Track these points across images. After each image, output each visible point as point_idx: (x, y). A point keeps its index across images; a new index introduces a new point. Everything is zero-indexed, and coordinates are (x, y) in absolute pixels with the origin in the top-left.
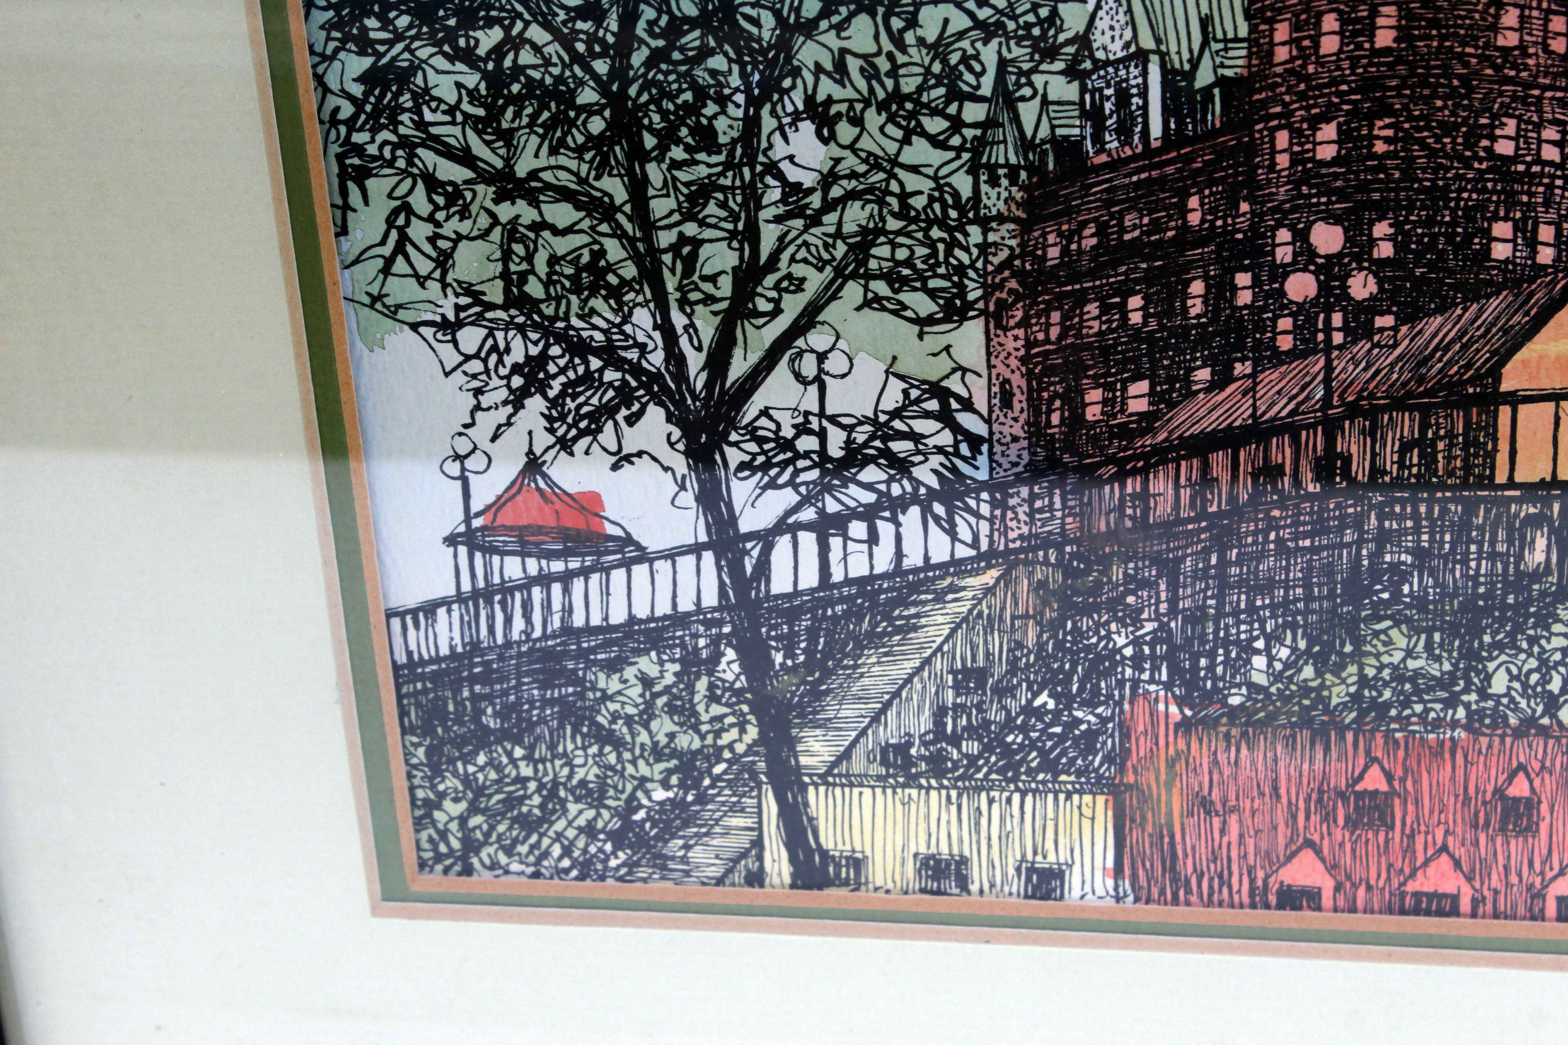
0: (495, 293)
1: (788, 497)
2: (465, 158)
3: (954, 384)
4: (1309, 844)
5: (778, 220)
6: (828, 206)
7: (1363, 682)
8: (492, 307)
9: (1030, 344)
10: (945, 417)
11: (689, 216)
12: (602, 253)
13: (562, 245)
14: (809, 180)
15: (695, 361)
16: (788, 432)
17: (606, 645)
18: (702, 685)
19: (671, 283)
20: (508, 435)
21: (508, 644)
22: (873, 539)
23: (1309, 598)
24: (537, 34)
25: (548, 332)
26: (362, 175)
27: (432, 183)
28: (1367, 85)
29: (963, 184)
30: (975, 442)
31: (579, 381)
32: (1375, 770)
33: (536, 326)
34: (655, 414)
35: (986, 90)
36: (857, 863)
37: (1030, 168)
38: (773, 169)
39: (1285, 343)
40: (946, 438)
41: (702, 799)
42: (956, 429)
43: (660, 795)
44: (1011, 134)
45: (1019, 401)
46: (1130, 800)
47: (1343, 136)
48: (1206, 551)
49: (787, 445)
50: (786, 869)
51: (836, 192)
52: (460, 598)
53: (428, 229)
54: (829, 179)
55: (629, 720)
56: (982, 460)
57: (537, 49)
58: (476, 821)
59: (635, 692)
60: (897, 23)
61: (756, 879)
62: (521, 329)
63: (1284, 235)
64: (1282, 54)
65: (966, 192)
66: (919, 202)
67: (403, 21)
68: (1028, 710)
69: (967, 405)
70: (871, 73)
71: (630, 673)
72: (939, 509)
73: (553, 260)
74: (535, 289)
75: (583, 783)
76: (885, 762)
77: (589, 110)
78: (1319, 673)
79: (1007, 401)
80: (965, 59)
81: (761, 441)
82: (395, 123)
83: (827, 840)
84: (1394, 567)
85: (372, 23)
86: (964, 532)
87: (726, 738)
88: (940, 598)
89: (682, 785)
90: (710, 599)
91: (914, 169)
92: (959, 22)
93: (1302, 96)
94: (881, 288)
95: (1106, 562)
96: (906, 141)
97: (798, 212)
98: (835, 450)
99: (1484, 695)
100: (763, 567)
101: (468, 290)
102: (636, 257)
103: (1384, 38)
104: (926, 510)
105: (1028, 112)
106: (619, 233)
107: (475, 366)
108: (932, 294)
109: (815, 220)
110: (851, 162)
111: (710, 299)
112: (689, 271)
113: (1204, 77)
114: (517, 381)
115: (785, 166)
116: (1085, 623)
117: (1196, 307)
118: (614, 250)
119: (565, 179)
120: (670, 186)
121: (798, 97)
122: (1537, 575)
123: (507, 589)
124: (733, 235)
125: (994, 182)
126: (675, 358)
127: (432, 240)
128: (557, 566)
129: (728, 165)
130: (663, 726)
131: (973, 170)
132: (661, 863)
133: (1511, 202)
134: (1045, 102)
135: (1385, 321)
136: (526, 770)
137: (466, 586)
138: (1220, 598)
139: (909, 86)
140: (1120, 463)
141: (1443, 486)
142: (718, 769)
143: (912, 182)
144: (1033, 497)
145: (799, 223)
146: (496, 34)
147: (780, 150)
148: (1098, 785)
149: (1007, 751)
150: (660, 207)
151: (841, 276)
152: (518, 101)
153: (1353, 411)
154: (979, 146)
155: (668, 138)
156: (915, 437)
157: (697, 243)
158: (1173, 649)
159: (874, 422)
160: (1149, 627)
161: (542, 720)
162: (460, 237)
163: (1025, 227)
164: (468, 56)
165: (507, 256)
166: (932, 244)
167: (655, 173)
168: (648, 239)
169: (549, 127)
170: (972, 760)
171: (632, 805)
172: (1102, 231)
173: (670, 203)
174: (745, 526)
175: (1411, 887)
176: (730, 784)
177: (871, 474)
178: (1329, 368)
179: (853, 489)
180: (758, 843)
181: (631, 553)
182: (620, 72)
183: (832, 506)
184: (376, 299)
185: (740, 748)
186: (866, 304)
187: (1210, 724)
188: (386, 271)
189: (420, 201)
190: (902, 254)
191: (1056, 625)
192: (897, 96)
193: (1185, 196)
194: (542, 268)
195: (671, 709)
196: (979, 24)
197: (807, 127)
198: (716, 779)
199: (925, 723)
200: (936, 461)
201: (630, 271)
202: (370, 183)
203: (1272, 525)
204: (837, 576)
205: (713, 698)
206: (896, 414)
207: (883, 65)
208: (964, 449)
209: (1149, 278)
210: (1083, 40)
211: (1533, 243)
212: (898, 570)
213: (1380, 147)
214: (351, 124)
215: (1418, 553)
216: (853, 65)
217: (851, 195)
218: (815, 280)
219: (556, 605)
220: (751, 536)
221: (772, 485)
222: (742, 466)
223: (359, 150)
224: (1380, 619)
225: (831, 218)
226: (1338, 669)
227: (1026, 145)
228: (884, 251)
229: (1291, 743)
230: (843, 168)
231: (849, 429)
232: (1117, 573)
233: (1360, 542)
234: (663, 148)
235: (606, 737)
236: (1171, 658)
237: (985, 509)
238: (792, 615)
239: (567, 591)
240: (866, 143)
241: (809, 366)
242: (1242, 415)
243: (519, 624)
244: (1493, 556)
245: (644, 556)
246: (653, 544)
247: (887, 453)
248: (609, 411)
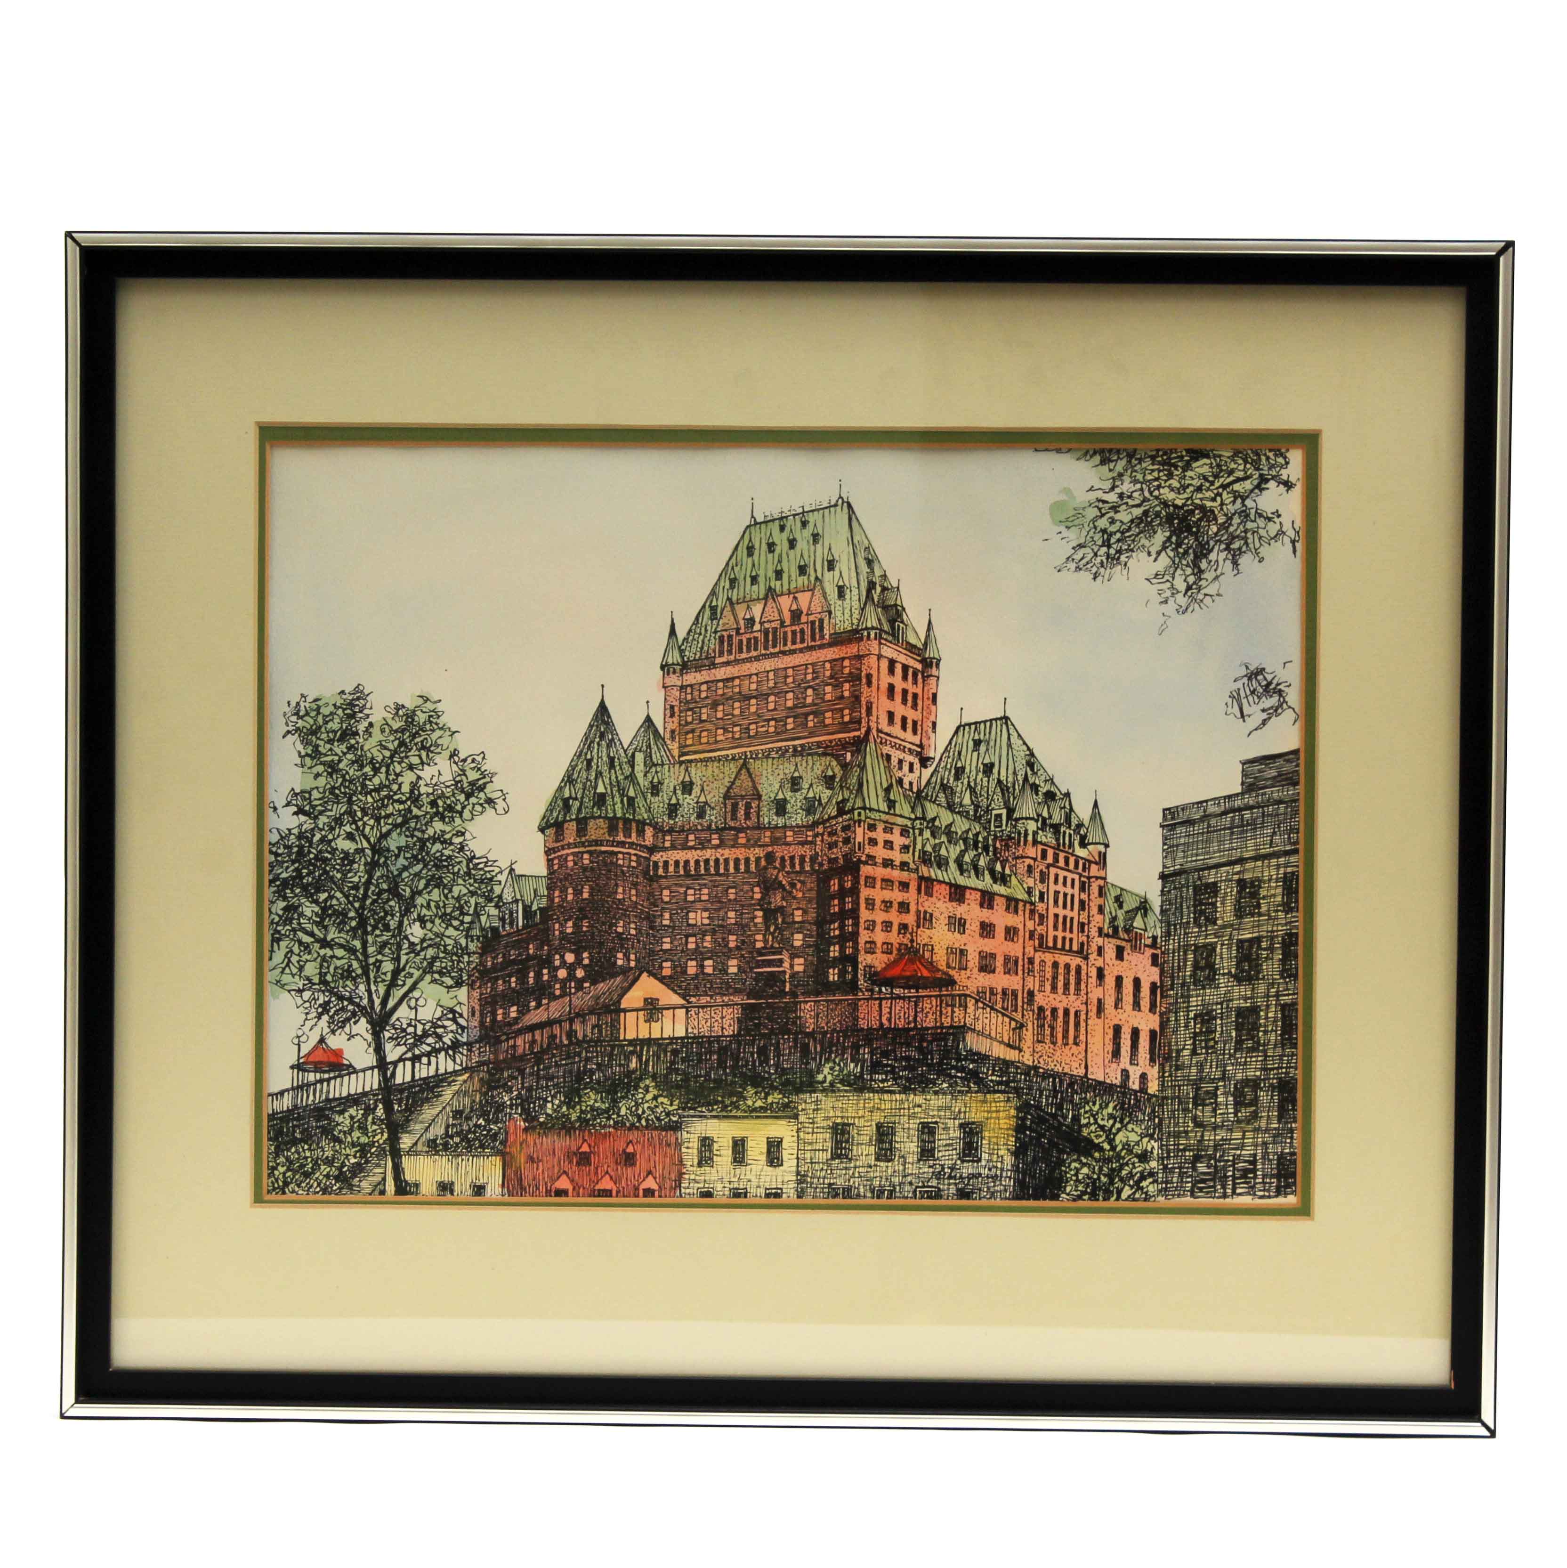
0: (316, 980)
1: (403, 1049)
2: (311, 934)
3: (457, 1009)
4: (565, 1172)
5: (407, 954)
6: (422, 949)
7: (582, 1112)
8: (314, 984)
9: (481, 994)
10: (454, 1020)
11: (380, 953)
12: (351, 966)
13: (339, 963)
14: (417, 941)
15: (377, 1002)
16: (405, 1026)
17: (339, 1105)
18: (370, 1118)
19: (372, 975)
20: (315, 1028)
21: (307, 1105)
22: (429, 1064)
23: (565, 1082)
24: (338, 895)
25: (331, 992)
26: (278, 940)
27: (300, 943)
28: (581, 910)
29: (463, 942)
30: (463, 1028)
31: (340, 1009)
32: (585, 1145)
33: (328, 991)
34: (363, 1020)
35: (471, 912)
36: (417, 1185)
37: (483, 936)
38: (406, 937)
39: (558, 992)
40: (454, 1027)
41: (367, 1162)
42: (457, 1024)
43: (353, 1161)
44: (477, 925)
45: (477, 1014)
46: (508, 1158)
47: (574, 925)
48: (533, 1067)
49: (404, 1030)
50: (393, 1189)
51: (425, 945)
52: (293, 1089)
53: (297, 958)
54: (423, 941)
55: (345, 1132)
56: (465, 1035)
57: (338, 899)
58: (289, 1174)
59: (348, 1122)
60: (446, 891)
61: (383, 1192)
62: (323, 992)
63: (557, 957)
64: (557, 900)
65: (464, 945)
66: (449, 948)
67: (298, 891)
68: (476, 1125)
69: (461, 1016)
70: (437, 907)
71: (347, 1115)
72: (451, 1052)
73: (336, 968)
74: (329, 978)
75: (327, 1158)
76: (428, 1146)
77: (352, 919)
78: (568, 1109)
79: (473, 1015)
80: (466, 902)
81: (396, 1029)
82: (291, 923)
83: (407, 1178)
84: (591, 1070)
85: (288, 891)
86: (458, 1061)
87: (377, 1138)
88: (449, 1085)
89: (361, 1157)
90: (376, 1086)
91: (449, 937)
92: (465, 891)
93: (562, 913)
94: (436, 976)
95: (502, 1070)
96: (447, 928)
97: (413, 951)
98: (419, 1032)
99: (619, 1116)
100: (393, 1074)
101: (308, 979)
102: (362, 967)
103: (586, 895)
104: (447, 1053)
105: (483, 919)
106: (357, 959)
107: (307, 1005)
108: (452, 978)
109: (418, 954)
110: (430, 935)
111: (383, 981)
112: (378, 971)
113: (534, 907)
114: (320, 1010)
115: (410, 937)
116: (495, 1093)
117: (531, 981)
118: (355, 964)
119: (342, 941)
120: (374, 943)
121: (415, 914)
122: (634, 1071)
123: (308, 1085)
124: (393, 959)
125: (472, 941)
126: (371, 1001)
127: (298, 962)
128: (326, 1076)
129: (393, 936)
130: (356, 1134)
131: (467, 937)
132: (351, 1187)
133: (622, 947)
134: (488, 916)
135: (586, 985)
136: (308, 1154)
137: (295, 1084)
138: (537, 1082)
139: (449, 910)
140: (507, 1034)
141: (604, 1041)
142: (373, 1150)
143: (448, 941)
144: (480, 1047)
145: (413, 955)
146: (326, 895)
147: (409, 931)
148: (498, 1153)
149: (468, 1141)
150: (371, 950)
151: (425, 972)
152: (330, 916)
153: (578, 1015)
154: (468, 930)
155: (375, 927)
156: (444, 1027)
157: (381, 962)
158: (523, 1101)
159: (432, 1022)
160: (515, 1093)
161: (315, 1134)
162: (307, 961)
163: (481, 955)
164: (316, 902)
165: (321, 966)
166: (452, 961)
167: (370, 939)
168: (366, 961)
169: (339, 924)
170: (457, 1144)
171: (343, 1165)
172: (504, 956)
173: (374, 949)
174: (388, 1060)
175: (597, 1187)
176: (377, 1156)
177: (430, 1040)
178: (570, 1001)
179: (424, 1046)
180: (384, 1179)
181: (351, 1070)
182: (362, 907)
183: (417, 1052)
184: (278, 982)
185: (381, 1142)
186: (432, 982)
187: (534, 1128)
188: (282, 972)
189: (296, 949)
190: (444, 965)
191: (486, 1094)
192: (445, 914)
193: (528, 945)
194: (332, 970)
195: (359, 1128)
196: (470, 892)
197: (418, 924)
198: (372, 1154)
199: (441, 1131)
200: (451, 1035)
201: (359, 971)
202: (281, 943)
203: (554, 1056)
204: (417, 1077)
205: (373, 1123)
206: (439, 1019)
207: (441, 904)
208: (460, 1031)
209: (519, 971)
210: (500, 897)
211: (629, 960)
212: (437, 1075)
213: (585, 929)
214: (277, 924)
215: (597, 1064)
216: (433, 904)
217: (430, 946)
218: (417, 974)
219: (324, 1091)
220: (391, 1063)
221: (399, 1045)
222: (390, 1038)
223: (279, 932)
224: (586, 1088)
225: (423, 953)
226: (573, 1108)
227: (482, 929)
228: (438, 964)
229: (559, 1134)
230: (427, 937)
231: (424, 1024)
232: (506, 1074)
233: (580, 1061)
234: (373, 930)
235: (337, 1140)
236: (522, 1104)
237: (465, 1052)
238: (401, 1091)
239: (328, 1085)
240: (435, 929)
241: (413, 1003)
242: (544, 1018)
243: (311, 1098)
244: (620, 1065)
245: (356, 1071)
246: (358, 1067)
247: (435, 1033)
248: (348, 1020)
